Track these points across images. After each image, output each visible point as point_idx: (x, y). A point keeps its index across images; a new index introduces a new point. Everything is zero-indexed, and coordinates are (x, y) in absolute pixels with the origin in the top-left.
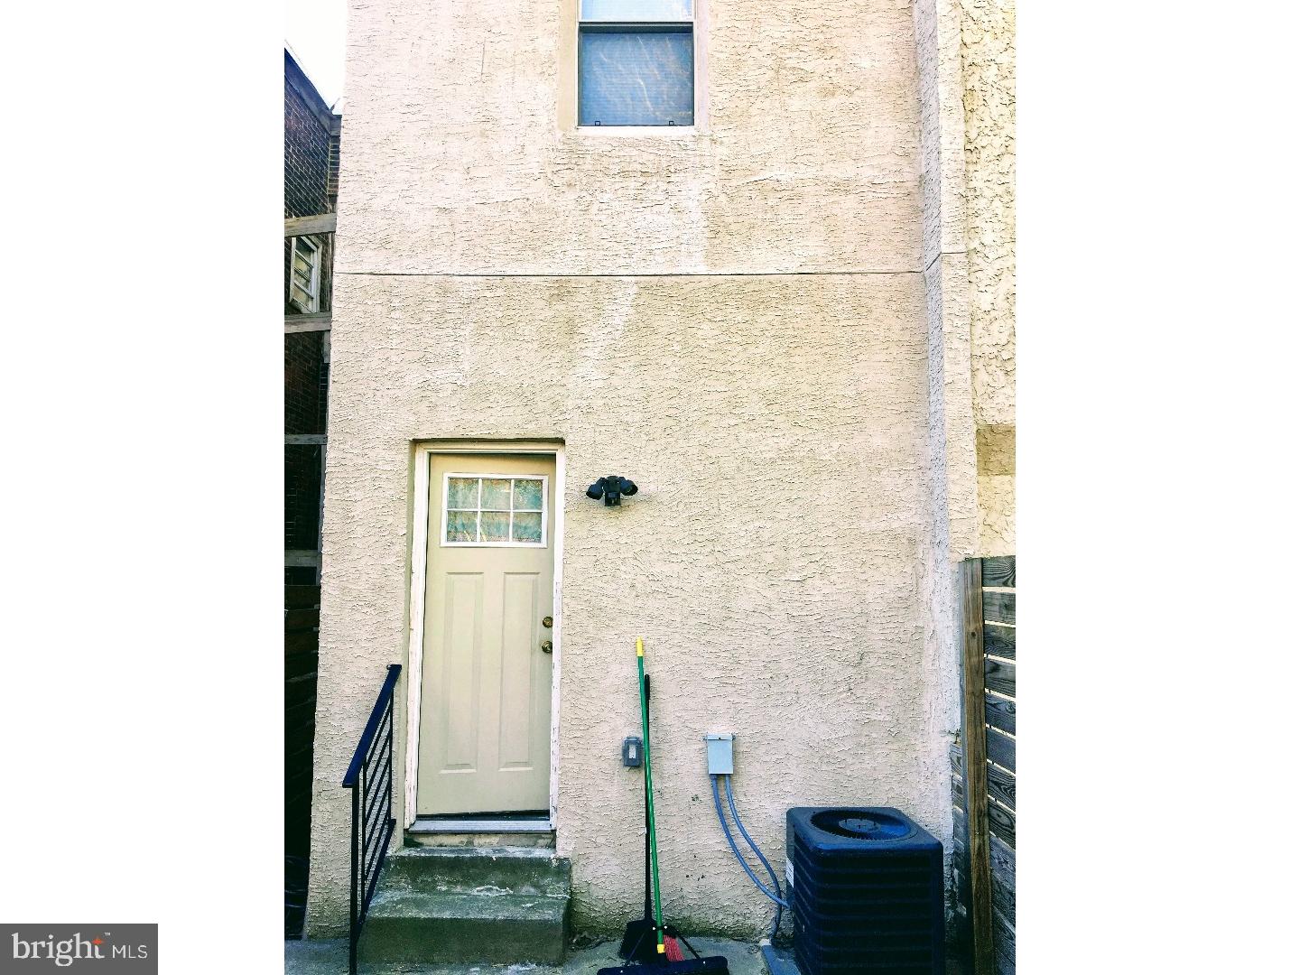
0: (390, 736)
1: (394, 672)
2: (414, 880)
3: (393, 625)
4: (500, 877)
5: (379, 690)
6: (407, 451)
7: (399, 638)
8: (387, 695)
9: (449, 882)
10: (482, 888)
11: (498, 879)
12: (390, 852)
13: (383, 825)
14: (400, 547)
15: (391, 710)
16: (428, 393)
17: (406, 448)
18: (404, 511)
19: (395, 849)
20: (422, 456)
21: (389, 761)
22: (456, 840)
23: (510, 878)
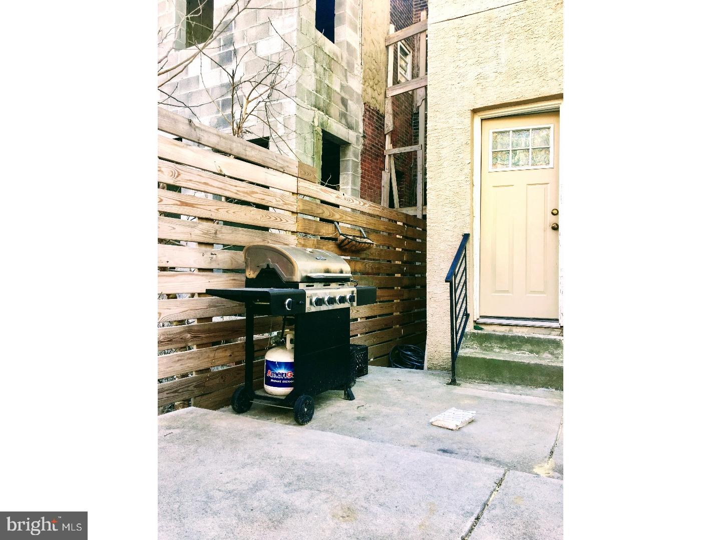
0: (465, 269)
1: (466, 237)
2: (481, 345)
3: (464, 212)
4: (530, 347)
5: (458, 247)
6: (470, 116)
7: (468, 219)
8: (463, 247)
9: (500, 347)
10: (519, 352)
11: (529, 348)
12: (467, 330)
13: (463, 316)
14: (467, 170)
15: (465, 256)
16: (481, 81)
17: (469, 114)
18: (469, 149)
19: (470, 328)
20: (477, 119)
21: (465, 282)
22: (503, 329)
23: (536, 349)
